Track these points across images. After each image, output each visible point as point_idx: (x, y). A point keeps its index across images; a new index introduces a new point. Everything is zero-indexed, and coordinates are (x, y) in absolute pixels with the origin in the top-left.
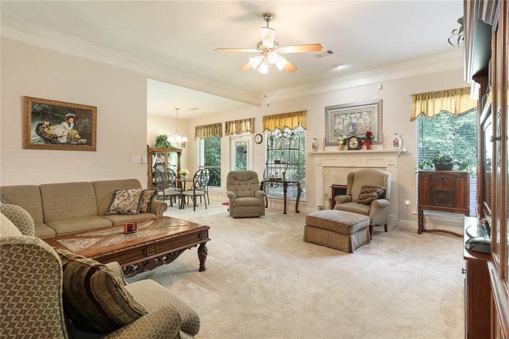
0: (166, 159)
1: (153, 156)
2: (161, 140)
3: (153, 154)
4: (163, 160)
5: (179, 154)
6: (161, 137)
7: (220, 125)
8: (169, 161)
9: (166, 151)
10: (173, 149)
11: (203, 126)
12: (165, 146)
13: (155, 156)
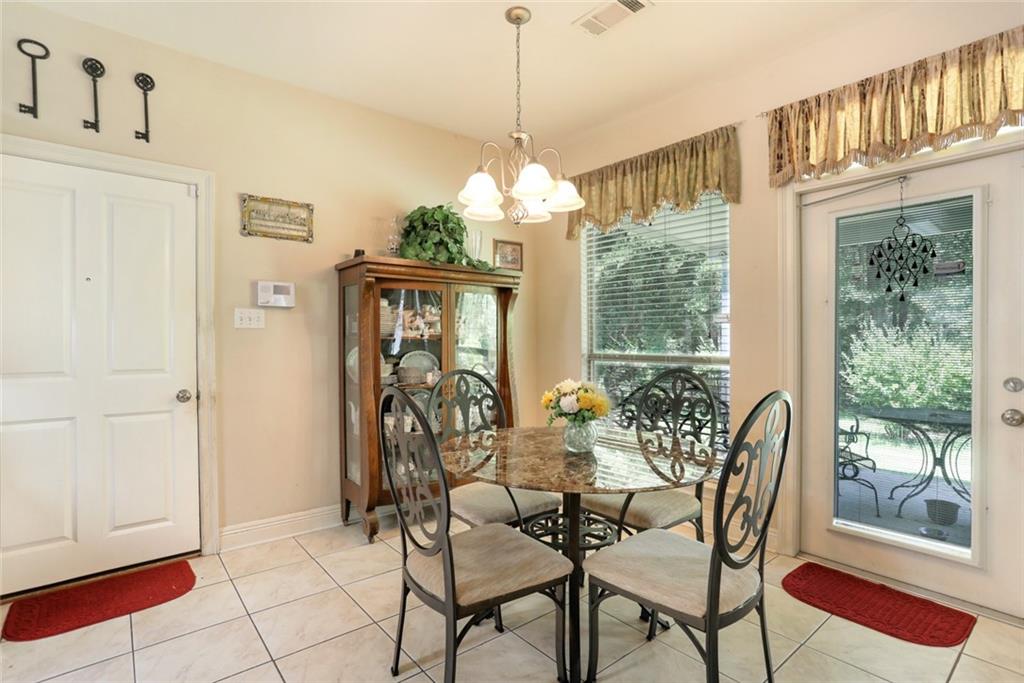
0: (449, 320)
1: (384, 303)
2: (425, 225)
3: (385, 294)
4: (430, 325)
5: (505, 295)
6: (423, 212)
7: (727, 137)
8: (462, 331)
9: (449, 282)
10: (478, 273)
11: (616, 167)
12: (443, 257)
13: (394, 303)
